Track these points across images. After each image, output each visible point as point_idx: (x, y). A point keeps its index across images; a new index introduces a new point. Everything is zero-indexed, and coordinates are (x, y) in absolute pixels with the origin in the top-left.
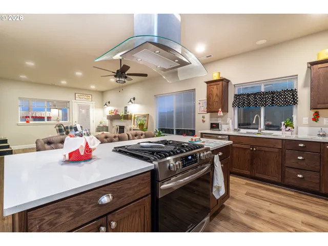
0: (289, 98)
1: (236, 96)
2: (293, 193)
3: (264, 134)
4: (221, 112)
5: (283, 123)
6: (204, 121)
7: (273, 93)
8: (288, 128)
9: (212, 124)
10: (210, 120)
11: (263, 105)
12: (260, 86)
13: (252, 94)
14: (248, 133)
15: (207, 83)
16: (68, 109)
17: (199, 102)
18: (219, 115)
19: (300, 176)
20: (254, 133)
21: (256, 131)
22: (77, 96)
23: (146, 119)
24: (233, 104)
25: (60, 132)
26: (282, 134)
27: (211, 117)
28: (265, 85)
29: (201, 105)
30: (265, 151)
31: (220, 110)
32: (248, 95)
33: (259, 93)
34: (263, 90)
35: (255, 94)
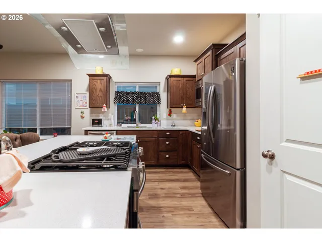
0: (156, 99)
1: (117, 93)
2: (163, 170)
3: (141, 127)
4: (106, 108)
5: (153, 117)
6: (82, 117)
7: (145, 94)
8: (157, 121)
9: (93, 120)
10: (91, 116)
11: (138, 103)
12: (136, 87)
13: (130, 93)
14: (129, 127)
15: (90, 75)
17: (76, 95)
18: (103, 110)
19: (167, 156)
20: (134, 127)
21: (135, 125)
24: (114, 100)
26: (153, 126)
27: (91, 113)
28: (139, 87)
29: (79, 99)
30: (146, 141)
31: (105, 105)
32: (127, 93)
33: (135, 93)
34: (137, 90)
35: (132, 93)
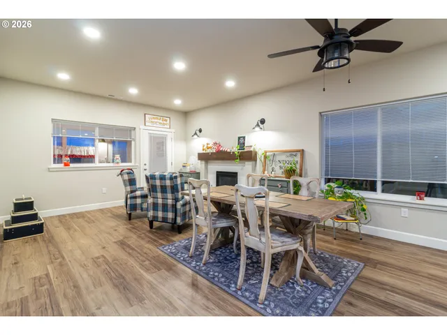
16: (133, 143)
22: (147, 119)
23: (298, 159)
25: (130, 185)
